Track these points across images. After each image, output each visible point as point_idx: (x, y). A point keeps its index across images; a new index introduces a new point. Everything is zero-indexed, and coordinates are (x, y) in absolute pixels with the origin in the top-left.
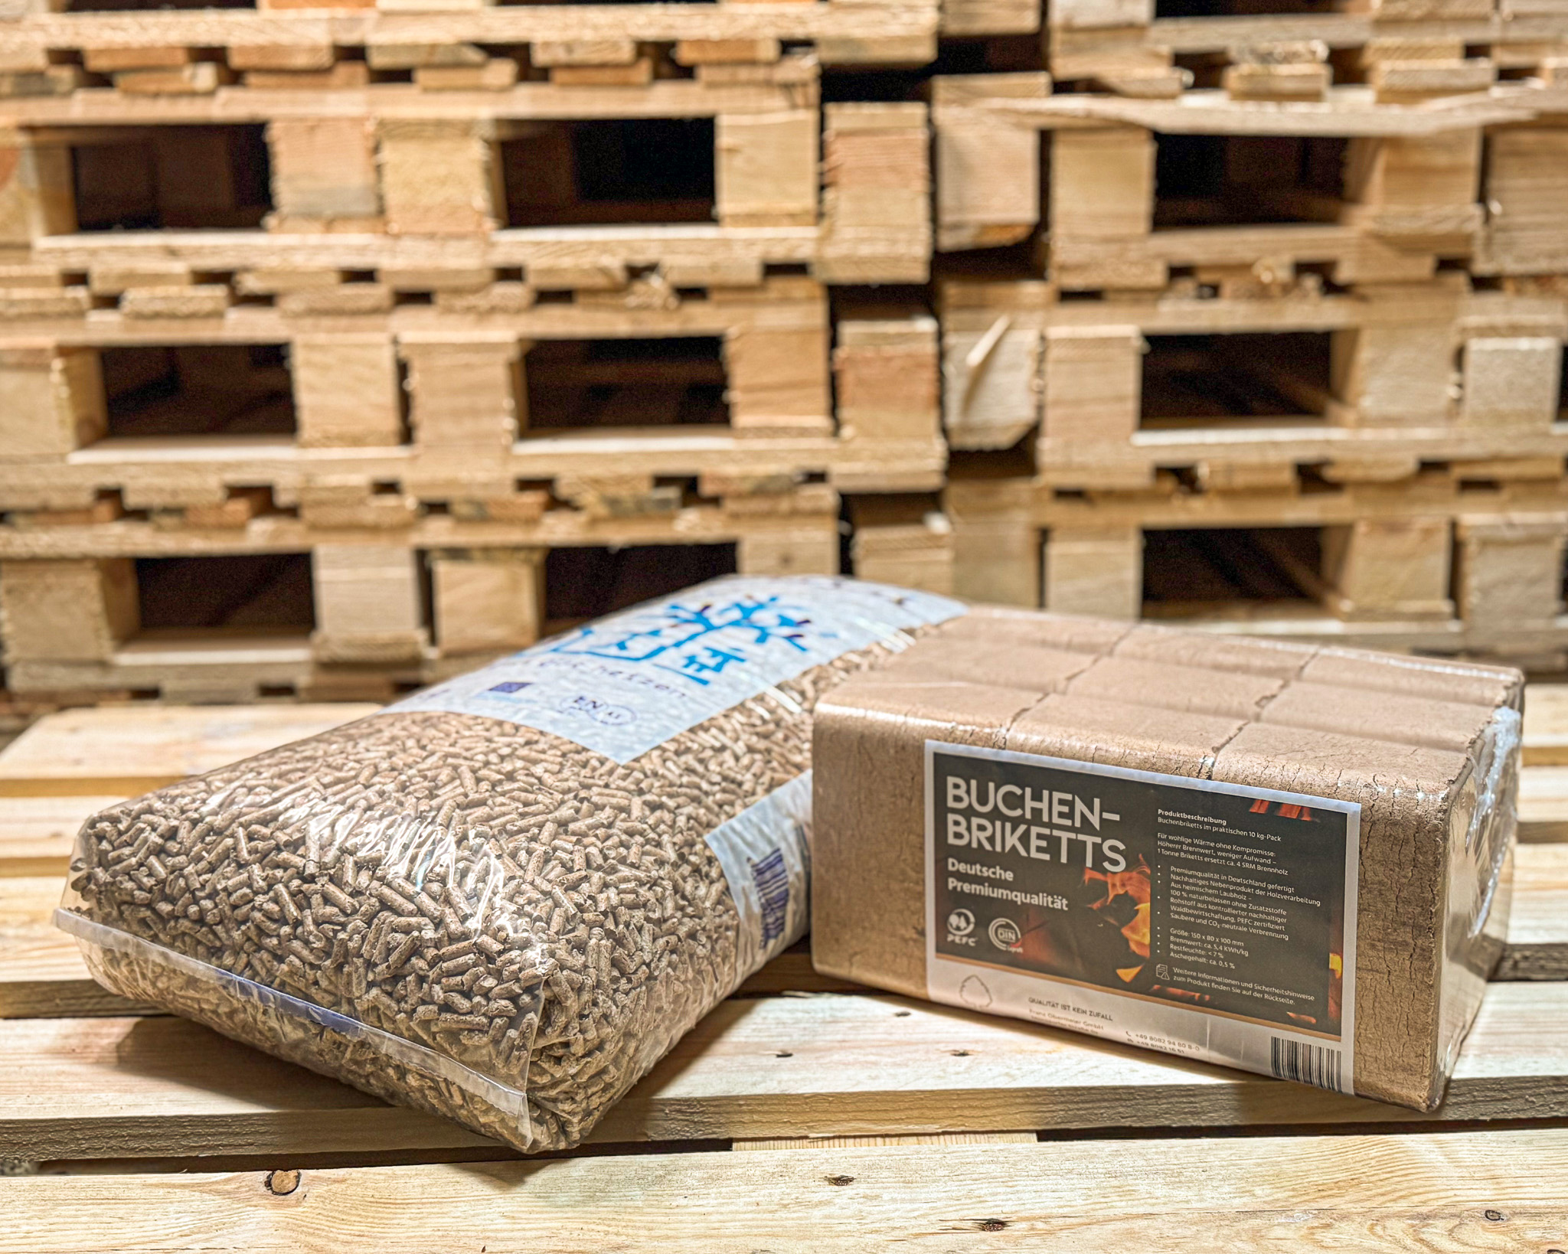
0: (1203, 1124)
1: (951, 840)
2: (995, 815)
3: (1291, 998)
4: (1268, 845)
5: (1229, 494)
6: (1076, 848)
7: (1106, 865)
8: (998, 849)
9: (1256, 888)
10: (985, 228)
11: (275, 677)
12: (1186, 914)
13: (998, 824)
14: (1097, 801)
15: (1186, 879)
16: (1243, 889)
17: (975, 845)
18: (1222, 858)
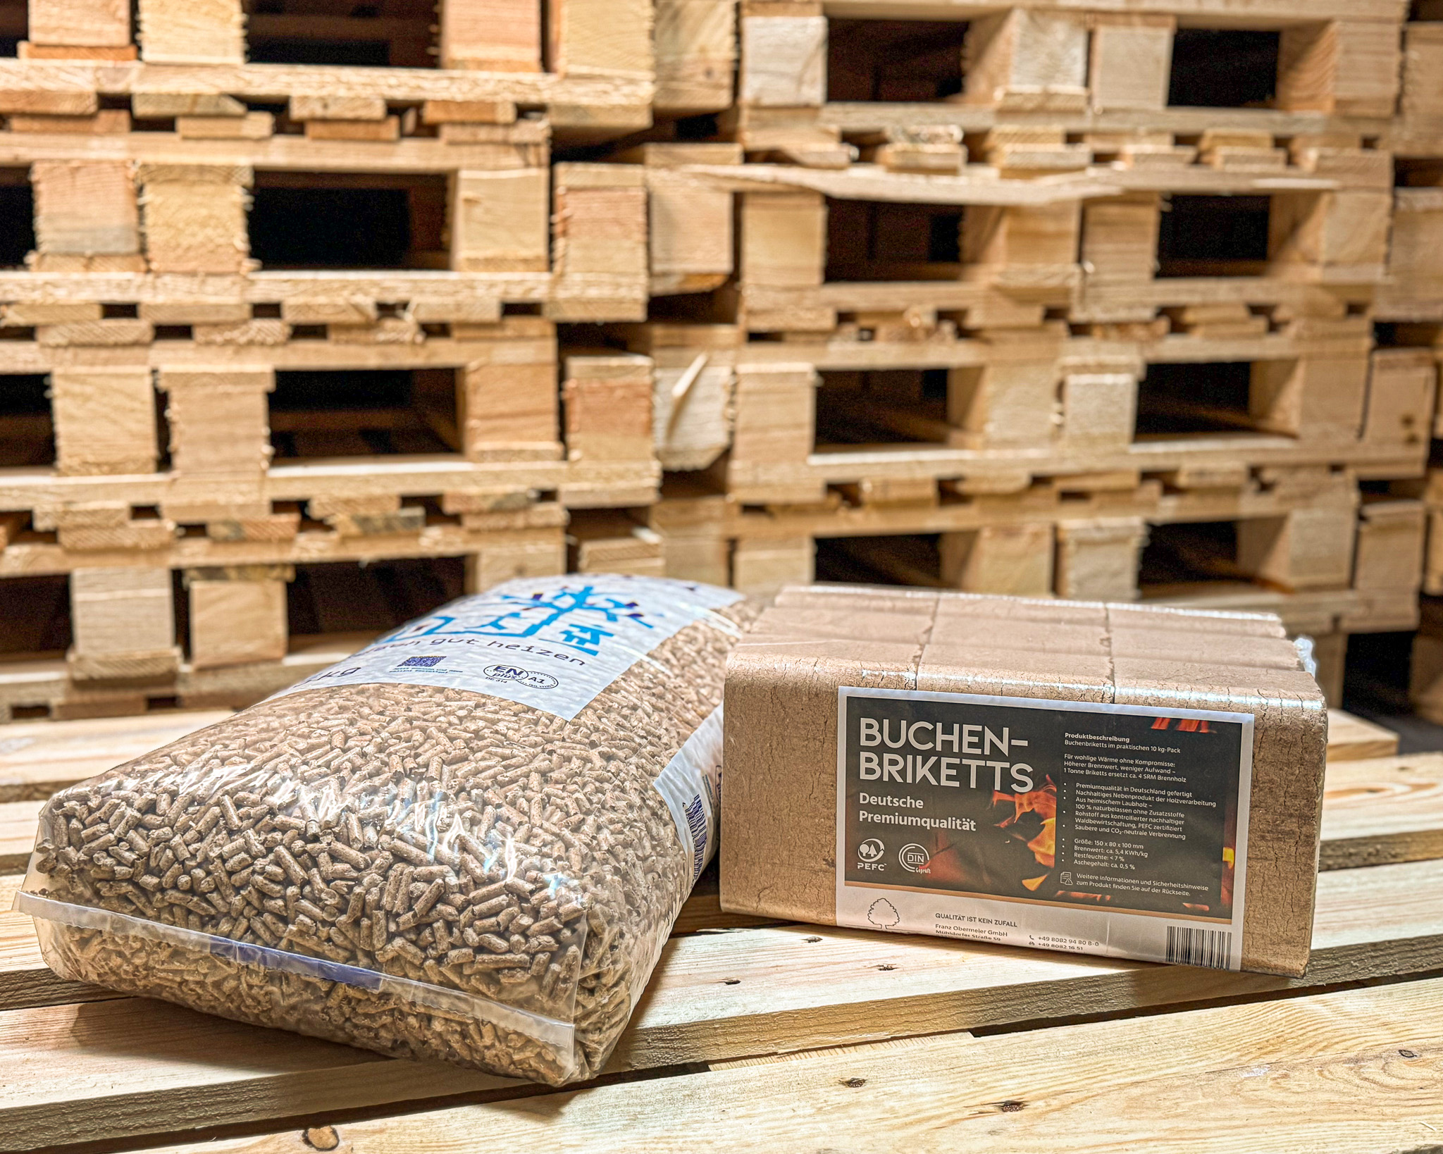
0: (1106, 1010)
1: (863, 776)
2: (907, 750)
3: (1186, 890)
4: (1167, 757)
5: (884, 506)
6: (986, 775)
7: (1014, 787)
8: (909, 780)
9: (1156, 796)
10: (689, 276)
11: (27, 699)
12: (1089, 825)
13: (910, 758)
14: (1006, 731)
15: (1090, 794)
16: (1143, 798)
17: (886, 778)
18: (1124, 772)
